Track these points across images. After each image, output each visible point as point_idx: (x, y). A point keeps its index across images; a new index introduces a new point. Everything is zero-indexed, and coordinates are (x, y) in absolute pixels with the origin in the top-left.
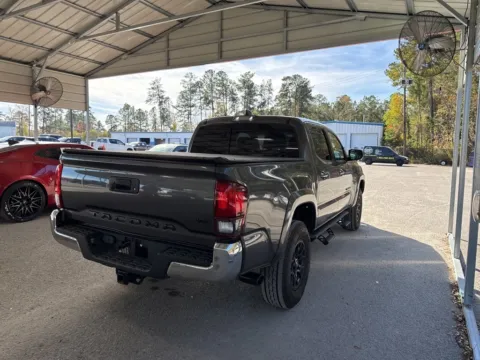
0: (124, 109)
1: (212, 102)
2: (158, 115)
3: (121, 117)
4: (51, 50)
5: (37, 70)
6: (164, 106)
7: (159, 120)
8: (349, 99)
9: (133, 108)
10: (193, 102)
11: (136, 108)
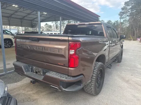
0: (46, 25)
1: (70, 22)
2: (55, 26)
3: (45, 27)
4: (35, 18)
5: (32, 22)
6: (57, 24)
7: (55, 28)
8: (111, 21)
9: (48, 25)
10: (65, 23)
11: (49, 25)
